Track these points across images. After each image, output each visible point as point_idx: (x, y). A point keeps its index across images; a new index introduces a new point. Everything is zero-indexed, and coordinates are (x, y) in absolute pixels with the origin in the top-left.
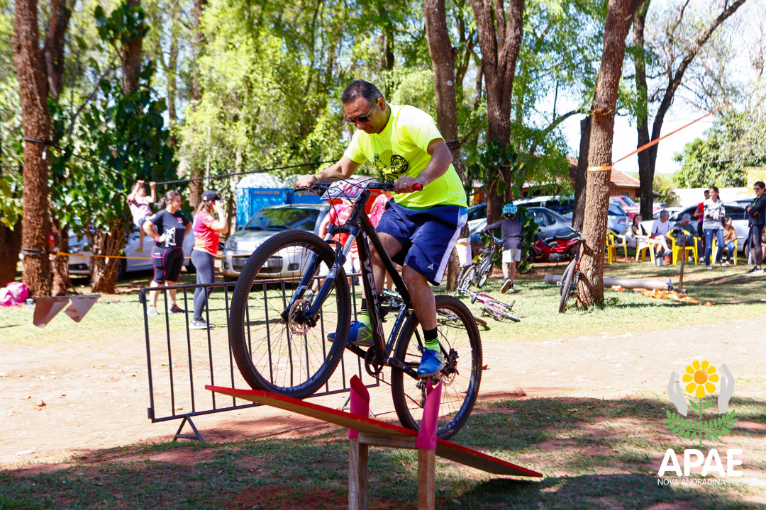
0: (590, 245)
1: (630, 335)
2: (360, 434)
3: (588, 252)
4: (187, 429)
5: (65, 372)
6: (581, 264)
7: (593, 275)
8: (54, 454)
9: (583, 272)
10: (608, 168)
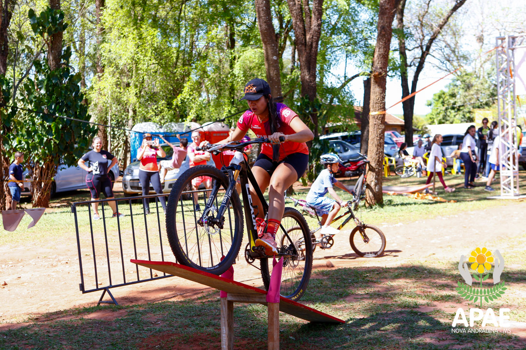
0: (373, 164)
1: (401, 224)
2: (228, 294)
3: (372, 169)
4: (107, 297)
5: (18, 262)
6: (367, 178)
7: (376, 185)
8: (15, 317)
9: (369, 183)
10: (383, 112)
